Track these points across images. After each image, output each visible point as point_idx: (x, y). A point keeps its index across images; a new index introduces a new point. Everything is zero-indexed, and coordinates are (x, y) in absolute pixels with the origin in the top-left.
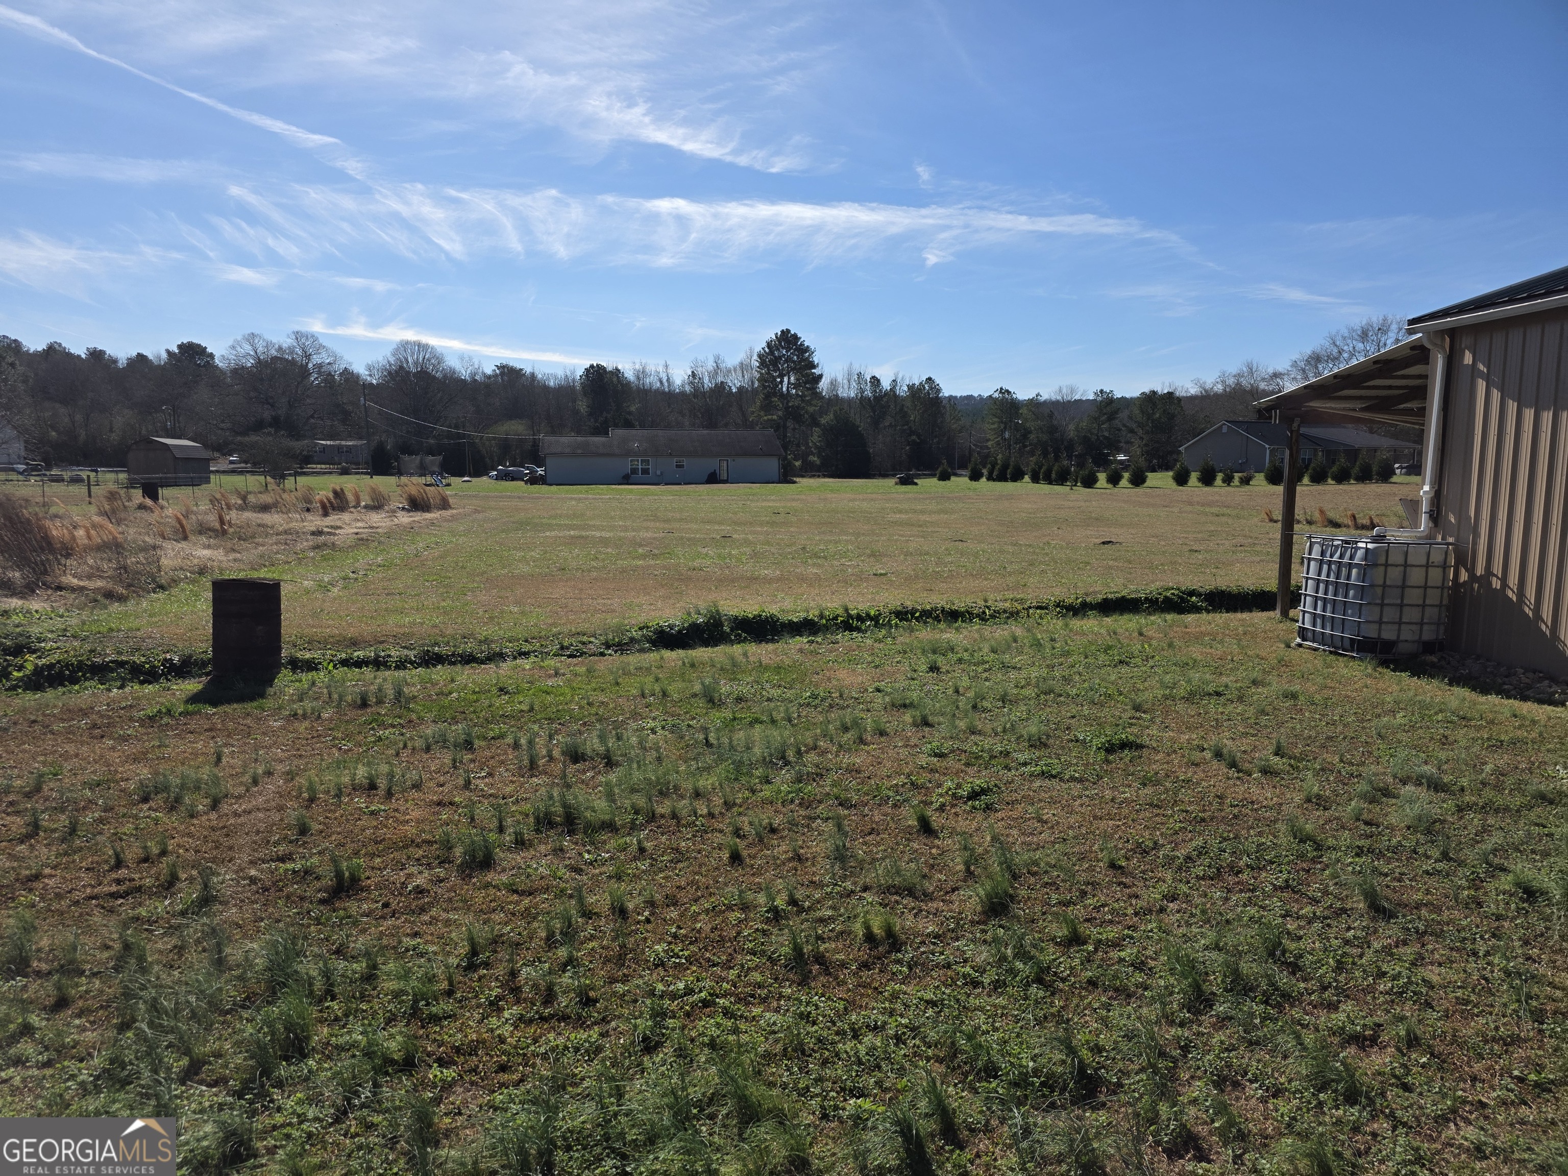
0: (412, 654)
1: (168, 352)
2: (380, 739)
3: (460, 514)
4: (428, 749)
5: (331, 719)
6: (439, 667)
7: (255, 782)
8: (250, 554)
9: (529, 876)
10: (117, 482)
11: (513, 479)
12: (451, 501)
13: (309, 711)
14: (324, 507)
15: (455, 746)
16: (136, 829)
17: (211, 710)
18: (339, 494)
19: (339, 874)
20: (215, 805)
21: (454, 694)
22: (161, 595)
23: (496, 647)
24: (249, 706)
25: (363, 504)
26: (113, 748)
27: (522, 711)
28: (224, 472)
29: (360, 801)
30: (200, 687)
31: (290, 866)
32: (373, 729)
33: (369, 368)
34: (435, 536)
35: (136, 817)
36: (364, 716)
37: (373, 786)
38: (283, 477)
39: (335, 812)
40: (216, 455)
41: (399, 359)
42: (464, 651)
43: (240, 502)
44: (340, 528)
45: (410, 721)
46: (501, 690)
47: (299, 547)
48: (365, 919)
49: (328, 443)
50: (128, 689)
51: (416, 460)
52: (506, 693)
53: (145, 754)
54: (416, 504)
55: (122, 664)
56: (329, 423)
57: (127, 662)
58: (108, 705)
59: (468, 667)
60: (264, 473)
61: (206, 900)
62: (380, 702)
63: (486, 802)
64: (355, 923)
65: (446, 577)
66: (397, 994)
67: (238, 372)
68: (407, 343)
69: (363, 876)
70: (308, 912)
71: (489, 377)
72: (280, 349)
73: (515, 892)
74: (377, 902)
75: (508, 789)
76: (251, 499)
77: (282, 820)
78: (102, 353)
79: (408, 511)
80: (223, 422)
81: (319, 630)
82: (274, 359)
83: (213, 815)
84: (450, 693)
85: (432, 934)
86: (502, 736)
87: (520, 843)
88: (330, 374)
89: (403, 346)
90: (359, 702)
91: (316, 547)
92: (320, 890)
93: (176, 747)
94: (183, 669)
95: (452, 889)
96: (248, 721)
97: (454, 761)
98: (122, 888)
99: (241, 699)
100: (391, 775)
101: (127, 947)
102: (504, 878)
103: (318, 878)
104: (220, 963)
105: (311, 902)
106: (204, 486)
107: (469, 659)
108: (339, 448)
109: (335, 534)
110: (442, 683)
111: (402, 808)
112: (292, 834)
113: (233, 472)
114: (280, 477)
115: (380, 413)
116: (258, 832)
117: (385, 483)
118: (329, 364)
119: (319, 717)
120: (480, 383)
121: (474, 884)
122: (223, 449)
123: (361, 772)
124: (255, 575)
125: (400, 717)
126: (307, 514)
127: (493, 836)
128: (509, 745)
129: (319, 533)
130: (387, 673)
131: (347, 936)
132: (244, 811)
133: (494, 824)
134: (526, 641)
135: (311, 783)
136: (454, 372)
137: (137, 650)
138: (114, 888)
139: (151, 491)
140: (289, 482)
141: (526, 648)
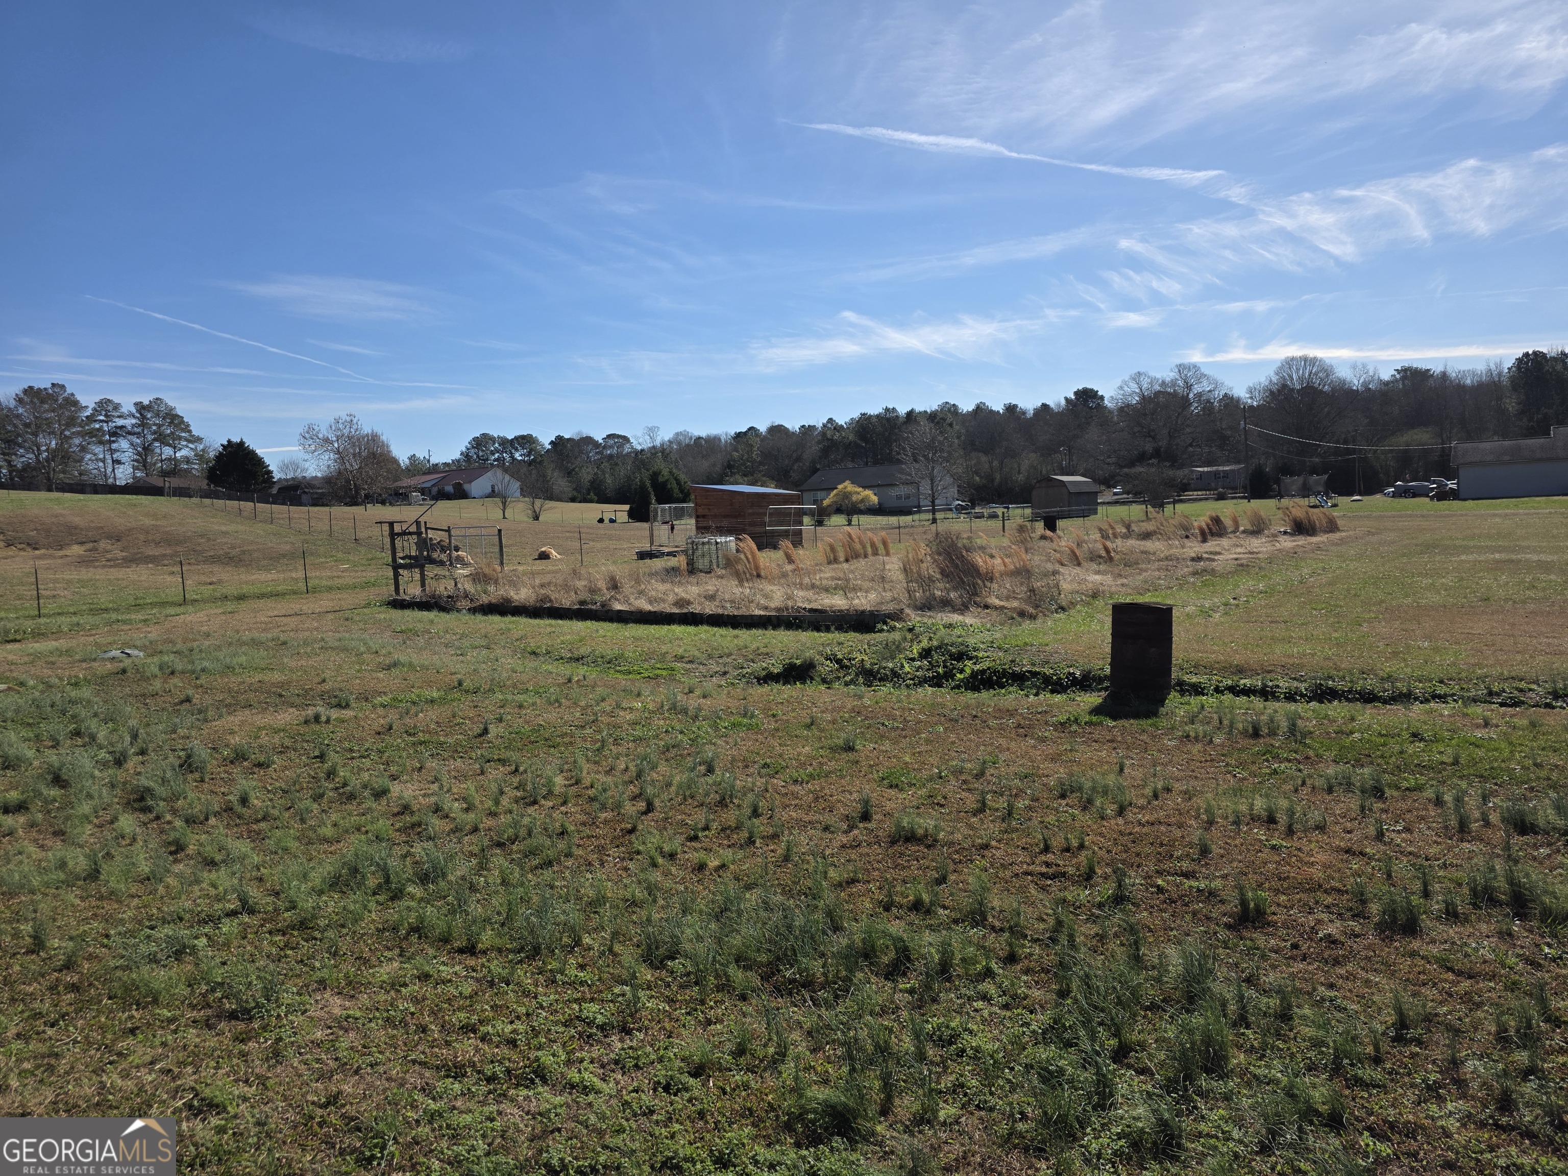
0: (1302, 687)
1: (1066, 399)
2: (1275, 772)
3: (1350, 537)
4: (1330, 790)
5: (1222, 745)
6: (1336, 703)
7: (1156, 796)
8: (1138, 580)
9: (1467, 955)
10: (1023, 516)
11: (1415, 495)
12: (1340, 522)
13: (1201, 735)
14: (1203, 533)
15: (1363, 792)
16: (1058, 821)
17: (1112, 723)
18: (1217, 520)
19: (1244, 903)
20: (1121, 812)
21: (1356, 735)
22: (1061, 615)
23: (1402, 687)
24: (1145, 723)
25: (1242, 528)
26: (1034, 747)
27: (1443, 763)
28: (1108, 503)
29: (1260, 833)
30: (1100, 700)
31: (1194, 884)
32: (1267, 761)
33: (1250, 391)
34: (1322, 561)
35: (1056, 810)
36: (1258, 746)
37: (1271, 820)
38: (1162, 506)
39: (1234, 839)
40: (1103, 487)
41: (1284, 378)
42: (1364, 689)
43: (1124, 530)
44: (1219, 553)
45: (1307, 758)
46: (1414, 735)
47: (1180, 573)
48: (1273, 955)
49: (1206, 469)
50: (1041, 696)
51: (1297, 481)
52: (1421, 740)
53: (1060, 755)
54: (1301, 528)
55: (1035, 674)
56: (1207, 449)
57: (1039, 673)
58: (1028, 709)
59: (1369, 706)
60: (1144, 502)
61: (1119, 899)
62: (1273, 733)
63: (1405, 859)
64: (1263, 957)
65: (1337, 606)
66: (1317, 1044)
67: (1124, 410)
68: (1293, 359)
69: (1268, 911)
70: (1215, 933)
71: (1387, 384)
72: (1163, 383)
73: (1450, 969)
74: (1286, 941)
75: (1433, 850)
76: (1134, 527)
77: (1183, 837)
78: (1015, 406)
79: (1291, 534)
80: (1109, 457)
81: (1205, 655)
82: (1157, 393)
83: (1120, 821)
84: (1352, 733)
85: (1350, 991)
86: (1419, 788)
87: (1451, 915)
88: (1208, 401)
89: (1288, 363)
90: (1251, 730)
91: (1195, 574)
92: (1225, 915)
93: (1086, 753)
94: (1085, 682)
95: (1369, 947)
96: (1144, 737)
97: (1363, 808)
98: (1051, 871)
99: (1137, 716)
100: (1291, 812)
101: (1059, 923)
102: (1434, 950)
103: (1222, 902)
104: (1137, 960)
105: (1217, 924)
106: (1092, 517)
107: (1368, 698)
108: (1216, 473)
109: (1214, 560)
110: (1340, 721)
111: (1305, 849)
112: (1195, 852)
113: (1116, 503)
114: (1160, 505)
115: (1260, 434)
116: (1162, 845)
117: (1265, 507)
118: (1210, 391)
119: (1211, 741)
120: (1374, 392)
121: (1397, 949)
122: (1108, 482)
123: (1260, 804)
124: (1140, 600)
125: (1296, 752)
126: (1186, 541)
127: (1415, 900)
128: (1430, 800)
129: (1198, 559)
130: (1277, 705)
131: (1258, 968)
132: (1148, 822)
133: (1418, 886)
134: (1441, 682)
135: (1209, 805)
136: (1344, 382)
137: (1047, 663)
138: (1044, 869)
139: (1051, 525)
140: (1169, 509)
141: (1441, 690)
